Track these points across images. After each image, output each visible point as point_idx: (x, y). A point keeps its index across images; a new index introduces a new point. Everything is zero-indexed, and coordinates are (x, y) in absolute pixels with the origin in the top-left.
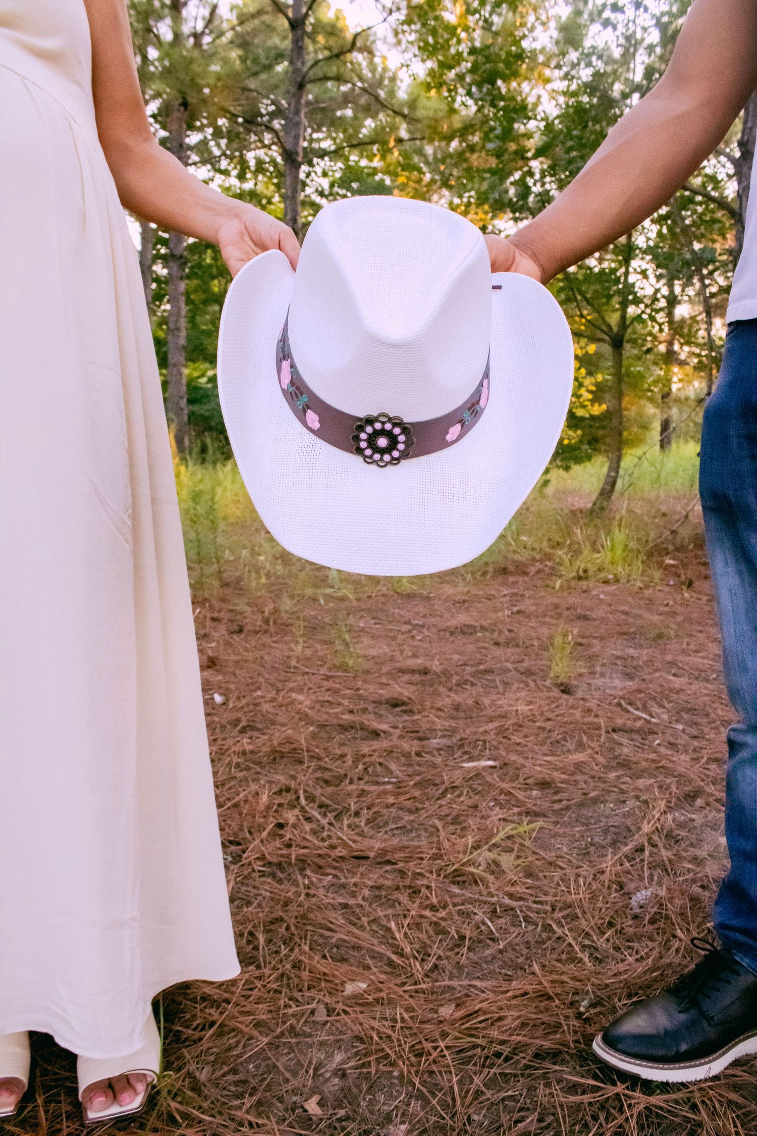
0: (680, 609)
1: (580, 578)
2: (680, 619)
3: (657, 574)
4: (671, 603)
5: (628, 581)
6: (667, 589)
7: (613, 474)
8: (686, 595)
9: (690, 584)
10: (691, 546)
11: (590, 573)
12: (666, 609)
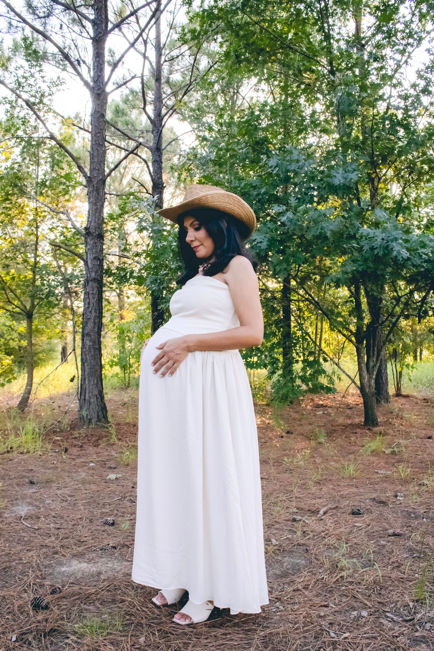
0: (59, 465)
1: (8, 452)
2: (59, 470)
3: (49, 446)
4: (55, 462)
5: (34, 452)
6: (54, 454)
7: (28, 387)
8: (64, 457)
9: (66, 450)
10: (69, 429)
11: (14, 449)
12: (53, 466)
